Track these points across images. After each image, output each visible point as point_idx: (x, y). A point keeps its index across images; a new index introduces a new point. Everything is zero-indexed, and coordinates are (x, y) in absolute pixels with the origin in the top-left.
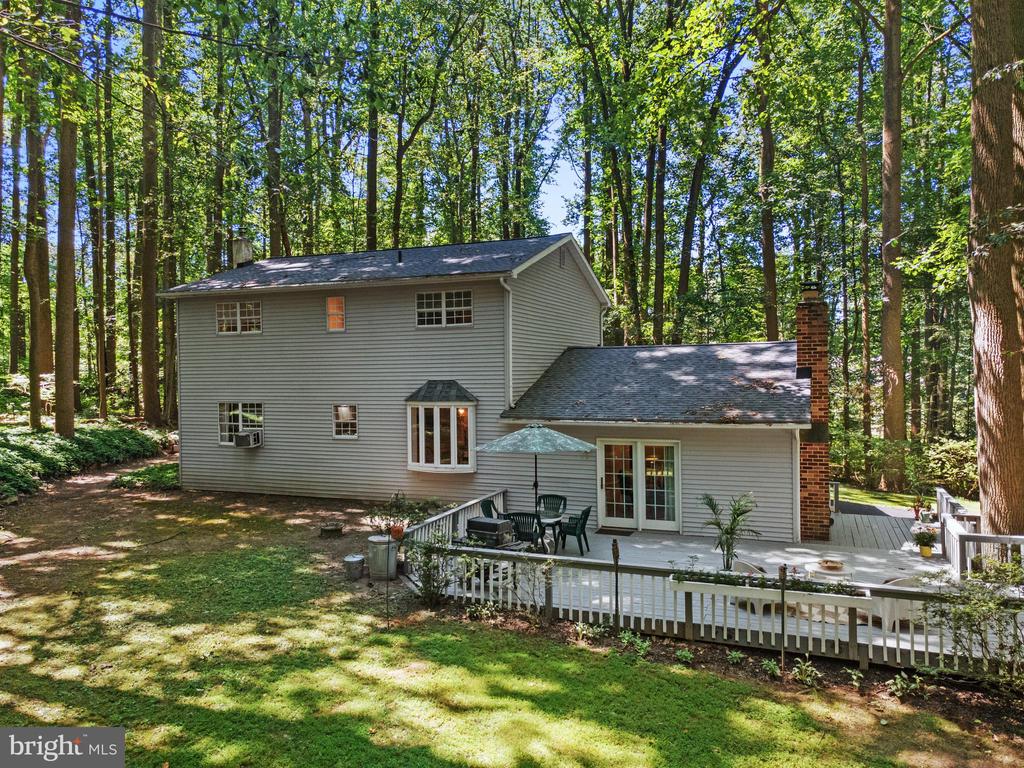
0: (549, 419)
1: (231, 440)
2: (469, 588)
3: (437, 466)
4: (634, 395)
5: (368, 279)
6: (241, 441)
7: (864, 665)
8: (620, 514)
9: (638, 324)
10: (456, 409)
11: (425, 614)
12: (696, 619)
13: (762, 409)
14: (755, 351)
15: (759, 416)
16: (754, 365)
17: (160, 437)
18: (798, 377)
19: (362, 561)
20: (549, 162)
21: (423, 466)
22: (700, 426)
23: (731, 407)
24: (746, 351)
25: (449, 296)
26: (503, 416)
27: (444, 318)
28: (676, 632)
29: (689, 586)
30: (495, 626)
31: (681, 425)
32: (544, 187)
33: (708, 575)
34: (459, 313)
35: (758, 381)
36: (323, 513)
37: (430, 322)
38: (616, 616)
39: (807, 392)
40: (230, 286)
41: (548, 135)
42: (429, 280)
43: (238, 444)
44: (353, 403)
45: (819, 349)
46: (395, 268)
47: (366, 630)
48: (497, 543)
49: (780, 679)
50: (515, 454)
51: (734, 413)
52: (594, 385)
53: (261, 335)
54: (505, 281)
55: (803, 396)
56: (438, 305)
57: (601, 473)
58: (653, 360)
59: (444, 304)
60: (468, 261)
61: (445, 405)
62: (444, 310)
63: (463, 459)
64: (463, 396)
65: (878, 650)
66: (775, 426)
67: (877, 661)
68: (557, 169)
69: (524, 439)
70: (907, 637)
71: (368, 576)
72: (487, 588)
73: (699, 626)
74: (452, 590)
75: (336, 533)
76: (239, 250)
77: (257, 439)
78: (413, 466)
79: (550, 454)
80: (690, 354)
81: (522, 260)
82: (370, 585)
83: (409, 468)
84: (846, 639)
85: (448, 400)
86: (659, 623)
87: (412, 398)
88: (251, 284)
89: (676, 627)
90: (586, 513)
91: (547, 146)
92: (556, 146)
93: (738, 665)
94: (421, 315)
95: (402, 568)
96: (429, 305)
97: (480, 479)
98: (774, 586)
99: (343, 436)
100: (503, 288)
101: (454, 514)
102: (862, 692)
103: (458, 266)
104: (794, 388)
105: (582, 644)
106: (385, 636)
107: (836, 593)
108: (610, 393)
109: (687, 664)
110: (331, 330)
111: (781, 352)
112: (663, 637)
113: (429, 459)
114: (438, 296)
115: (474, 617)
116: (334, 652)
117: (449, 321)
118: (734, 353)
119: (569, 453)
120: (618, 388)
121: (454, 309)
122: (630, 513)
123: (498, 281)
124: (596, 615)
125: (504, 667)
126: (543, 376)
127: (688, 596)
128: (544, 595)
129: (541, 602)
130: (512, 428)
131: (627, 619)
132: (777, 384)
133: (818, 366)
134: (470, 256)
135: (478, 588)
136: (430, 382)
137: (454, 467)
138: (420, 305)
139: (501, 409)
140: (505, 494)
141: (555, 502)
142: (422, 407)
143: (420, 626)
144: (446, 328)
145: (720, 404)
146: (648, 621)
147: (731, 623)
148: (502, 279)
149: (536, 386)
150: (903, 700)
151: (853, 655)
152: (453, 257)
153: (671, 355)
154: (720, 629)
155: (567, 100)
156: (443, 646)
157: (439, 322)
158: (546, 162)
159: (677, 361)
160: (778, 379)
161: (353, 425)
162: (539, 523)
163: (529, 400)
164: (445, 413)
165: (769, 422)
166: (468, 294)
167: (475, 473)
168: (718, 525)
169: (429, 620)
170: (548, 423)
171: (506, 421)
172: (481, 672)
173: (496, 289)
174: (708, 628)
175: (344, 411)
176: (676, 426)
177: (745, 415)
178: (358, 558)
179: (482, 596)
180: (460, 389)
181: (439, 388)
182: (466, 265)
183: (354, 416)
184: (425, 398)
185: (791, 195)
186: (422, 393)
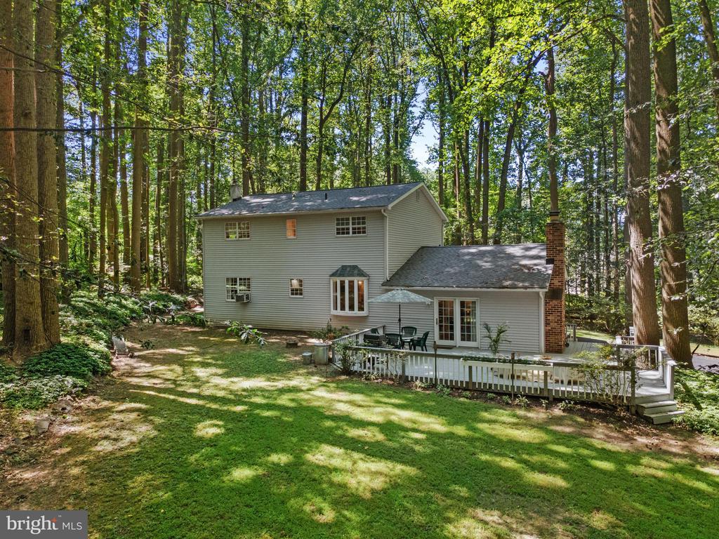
0: (408, 287)
1: (233, 298)
2: (365, 368)
3: (347, 312)
4: (455, 274)
5: (310, 210)
6: (239, 299)
7: (551, 399)
8: (447, 338)
9: (472, 230)
10: (357, 281)
11: (343, 377)
12: (474, 380)
13: (523, 281)
14: (528, 249)
15: (521, 284)
16: (524, 257)
17: (183, 299)
18: (547, 264)
19: (311, 356)
20: (418, 121)
21: (339, 312)
22: (489, 290)
23: (506, 280)
24: (522, 249)
25: (353, 219)
26: (383, 285)
27: (351, 231)
28: (464, 386)
29: (470, 363)
30: (377, 383)
31: (479, 289)
32: (414, 138)
33: (479, 358)
34: (359, 228)
35: (525, 266)
36: (285, 337)
37: (343, 233)
38: (436, 379)
39: (550, 272)
40: (233, 213)
41: (417, 104)
42: (343, 211)
43: (237, 300)
44: (301, 278)
45: (558, 248)
46: (323, 203)
47: (317, 382)
48: (379, 345)
49: (510, 404)
50: (389, 304)
51: (508, 283)
52: (434, 268)
53: (250, 240)
54: (384, 211)
55: (548, 274)
56: (348, 224)
57: (436, 316)
58: (469, 254)
59: (351, 223)
60: (364, 199)
61: (351, 279)
62: (351, 226)
63: (361, 309)
64: (361, 274)
65: (557, 391)
66: (528, 290)
67: (557, 397)
68: (423, 126)
69: (394, 295)
70: (577, 387)
71: (314, 363)
72: (373, 368)
73: (475, 383)
74: (356, 368)
75: (295, 345)
76: (234, 191)
77: (247, 298)
78: (334, 312)
79: (407, 303)
80: (490, 251)
81: (394, 198)
82: (316, 367)
83: (332, 313)
84: (543, 387)
85: (353, 276)
86: (457, 382)
87: (333, 275)
88: (244, 212)
89: (464, 384)
90: (426, 335)
91: (417, 111)
92: (422, 111)
93: (492, 399)
94: (337, 229)
95: (331, 361)
96: (343, 224)
97: (370, 319)
98: (510, 362)
99: (295, 296)
100: (383, 215)
101: (357, 335)
102: (547, 409)
103: (358, 202)
104: (544, 270)
105: (418, 390)
106: (326, 384)
107: (538, 364)
108: (443, 273)
109: (467, 398)
110: (289, 237)
111: (542, 249)
112: (459, 389)
113: (343, 308)
114: (348, 219)
115: (367, 379)
116: (304, 388)
117: (354, 233)
118: (516, 250)
119: (417, 303)
120: (447, 270)
121: (357, 226)
122: (452, 338)
123: (380, 211)
124: (426, 378)
125: (381, 395)
126: (406, 263)
127: (470, 368)
128: (401, 368)
129: (400, 373)
130: (387, 291)
131: (441, 380)
132: (535, 267)
133: (558, 258)
134: (365, 195)
135: (369, 368)
136: (343, 266)
137: (356, 313)
138: (338, 224)
139: (381, 281)
140: (384, 327)
141: (410, 330)
142: (338, 280)
143: (342, 381)
144: (352, 237)
145: (501, 278)
146: (451, 381)
147: (490, 382)
148: (382, 210)
149: (402, 268)
150: (564, 411)
151: (546, 394)
152: (356, 196)
153: (480, 251)
154: (485, 384)
155: (430, 81)
156: (353, 388)
157: (348, 233)
158: (415, 121)
159: (482, 255)
160: (536, 265)
161: (301, 290)
162: (401, 340)
163: (397, 276)
164: (351, 284)
165: (526, 288)
166: (364, 218)
167: (368, 316)
168: (491, 338)
169: (346, 379)
170: (407, 288)
171: (385, 287)
172: (370, 396)
173: (379, 215)
174: (480, 384)
175: (295, 282)
176: (476, 290)
177: (513, 284)
178: (309, 354)
179: (371, 371)
180: (360, 270)
181: (348, 269)
182: (363, 202)
183: (301, 285)
184: (340, 275)
185: (566, 151)
186: (339, 272)
